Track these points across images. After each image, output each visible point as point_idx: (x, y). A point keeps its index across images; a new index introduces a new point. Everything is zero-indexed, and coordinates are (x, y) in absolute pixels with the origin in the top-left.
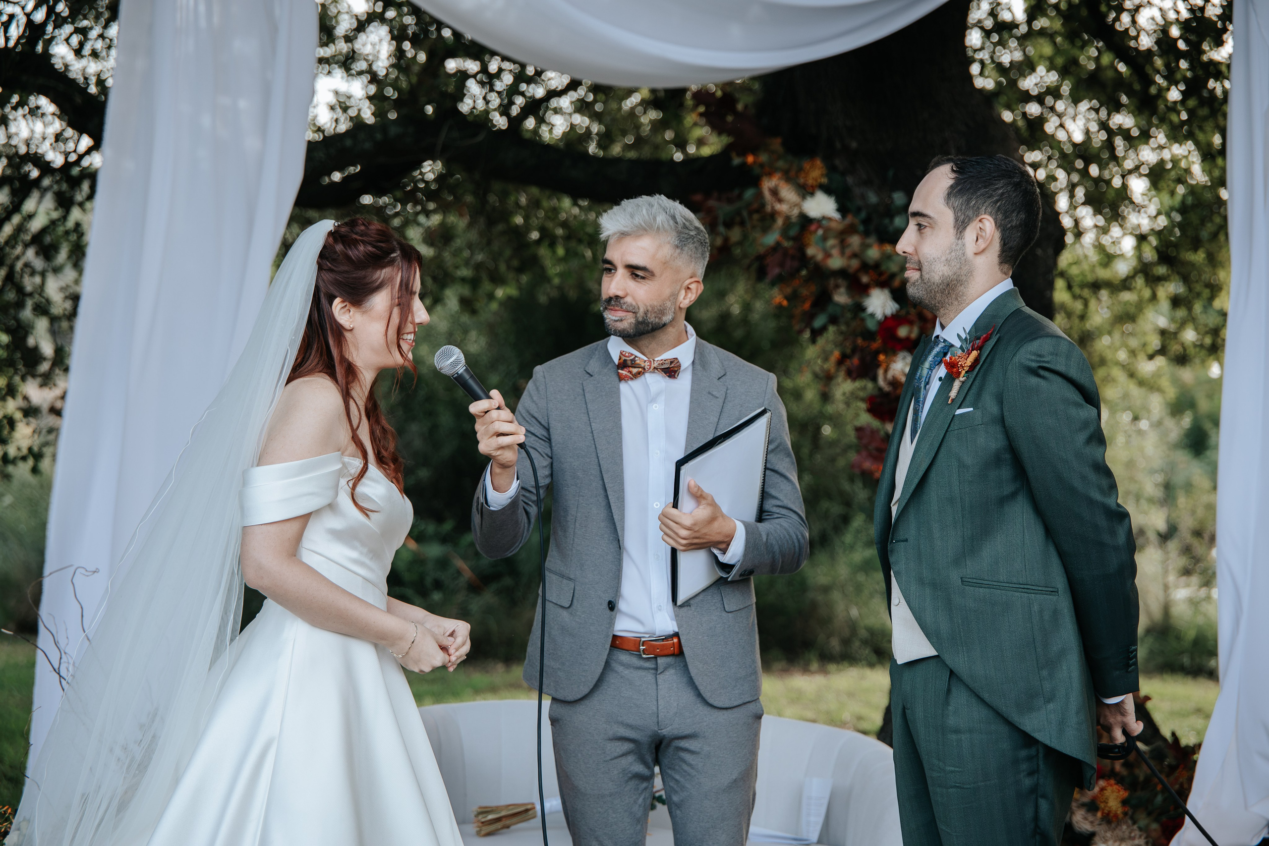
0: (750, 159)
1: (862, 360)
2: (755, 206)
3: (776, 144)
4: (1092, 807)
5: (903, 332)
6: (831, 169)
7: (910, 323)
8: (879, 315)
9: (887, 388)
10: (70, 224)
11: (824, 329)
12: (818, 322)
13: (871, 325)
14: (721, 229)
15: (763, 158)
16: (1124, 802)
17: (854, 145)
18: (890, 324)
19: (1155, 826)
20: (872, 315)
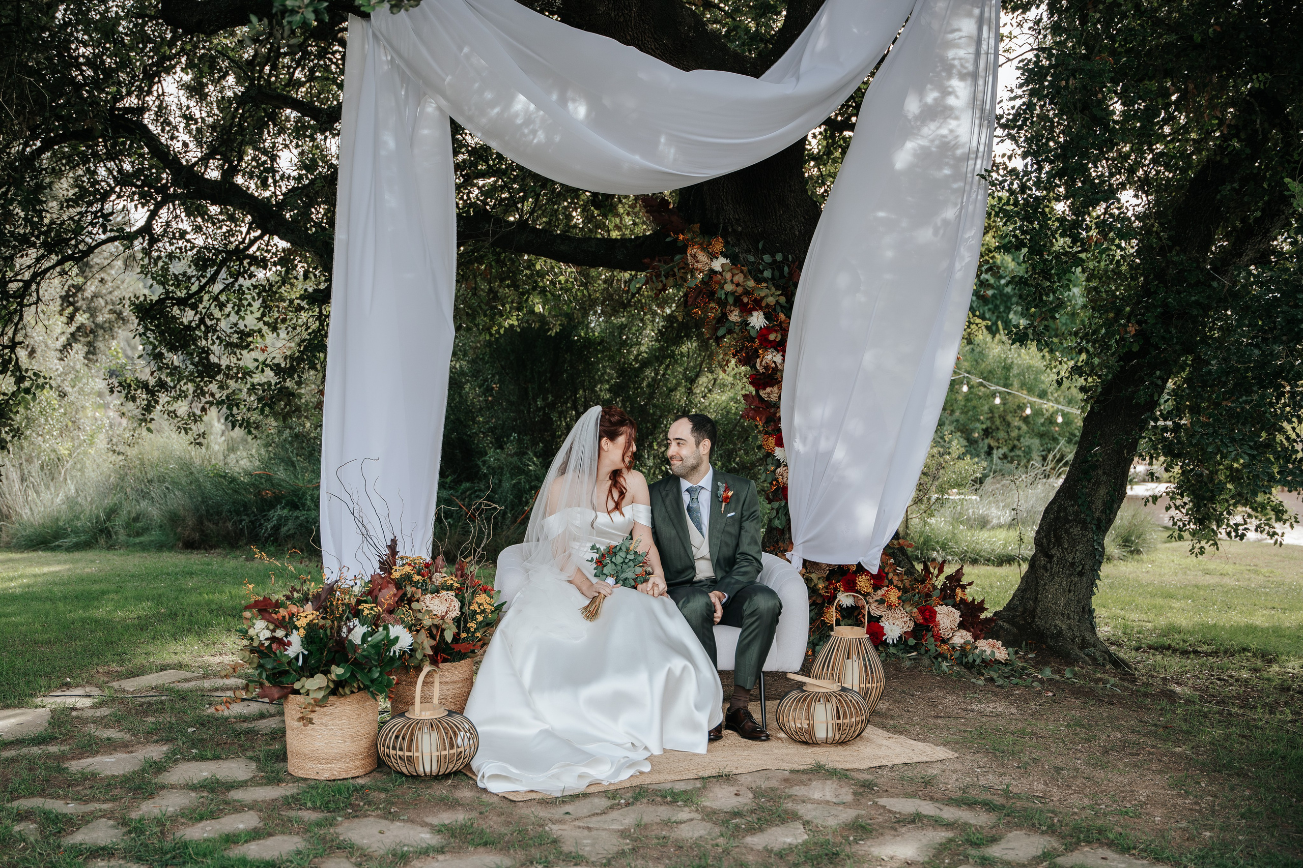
0: (681, 237)
1: (747, 353)
2: (682, 265)
3: (696, 227)
4: (881, 602)
5: (772, 337)
6: (727, 243)
7: (776, 331)
8: (758, 327)
9: (761, 370)
10: (236, 287)
11: (724, 336)
12: (720, 333)
13: (753, 334)
14: (663, 278)
15: (689, 236)
16: (899, 598)
17: (740, 229)
18: (764, 333)
19: (915, 610)
20: (753, 327)
